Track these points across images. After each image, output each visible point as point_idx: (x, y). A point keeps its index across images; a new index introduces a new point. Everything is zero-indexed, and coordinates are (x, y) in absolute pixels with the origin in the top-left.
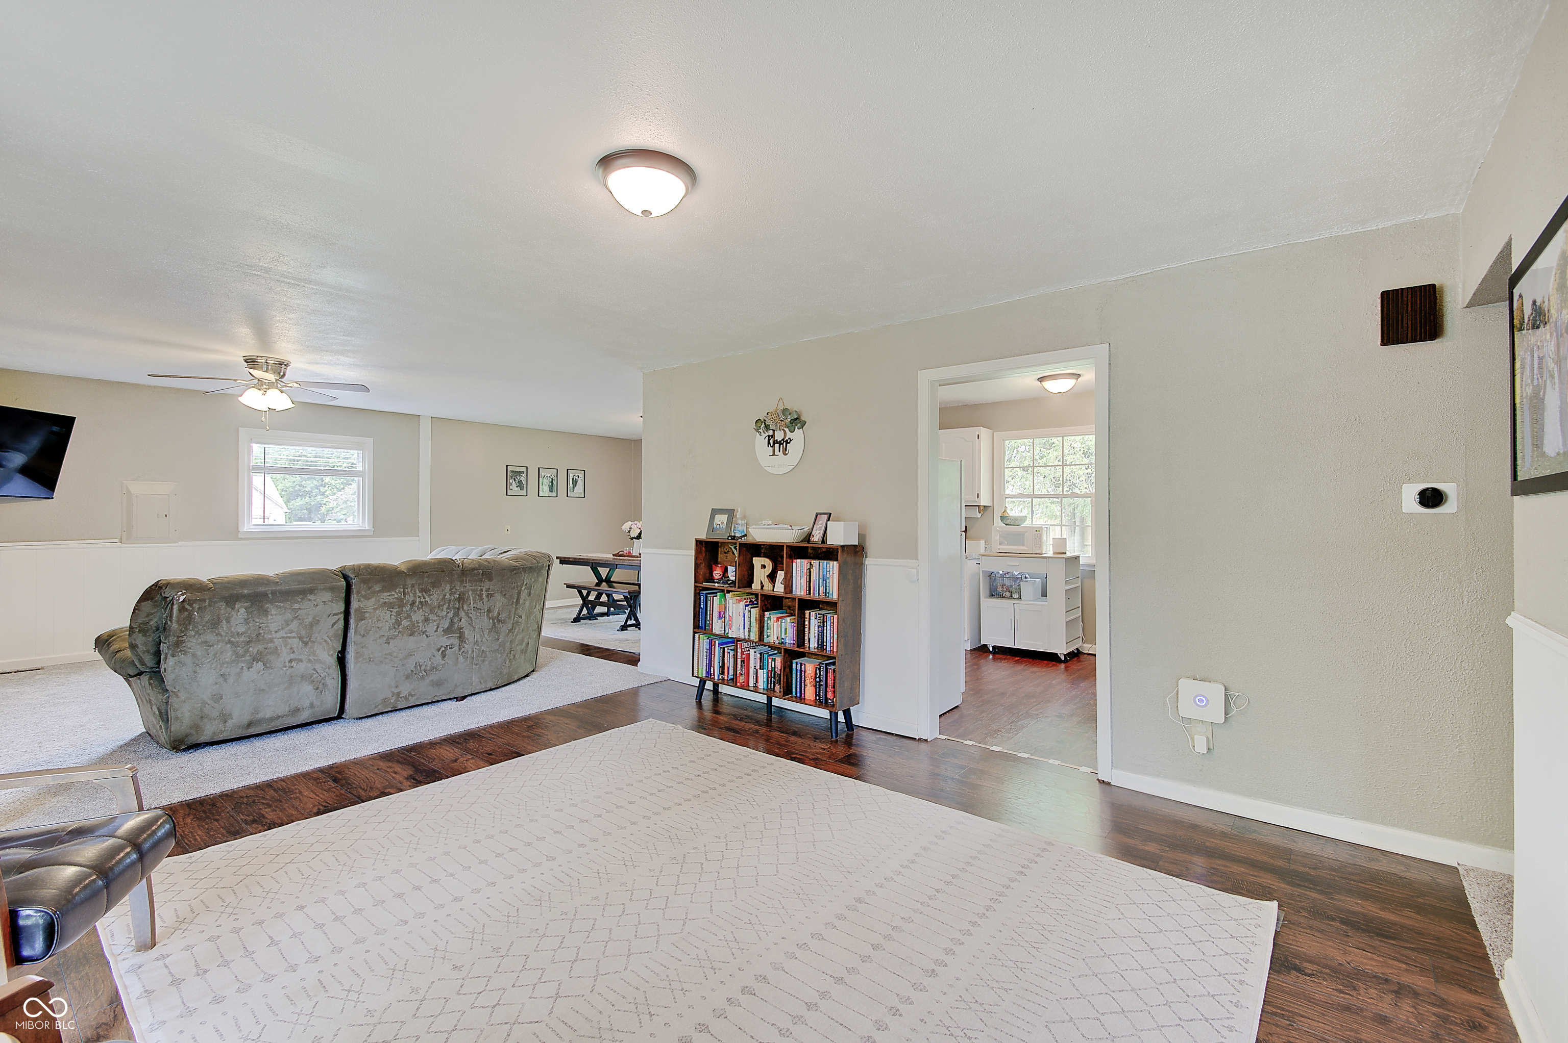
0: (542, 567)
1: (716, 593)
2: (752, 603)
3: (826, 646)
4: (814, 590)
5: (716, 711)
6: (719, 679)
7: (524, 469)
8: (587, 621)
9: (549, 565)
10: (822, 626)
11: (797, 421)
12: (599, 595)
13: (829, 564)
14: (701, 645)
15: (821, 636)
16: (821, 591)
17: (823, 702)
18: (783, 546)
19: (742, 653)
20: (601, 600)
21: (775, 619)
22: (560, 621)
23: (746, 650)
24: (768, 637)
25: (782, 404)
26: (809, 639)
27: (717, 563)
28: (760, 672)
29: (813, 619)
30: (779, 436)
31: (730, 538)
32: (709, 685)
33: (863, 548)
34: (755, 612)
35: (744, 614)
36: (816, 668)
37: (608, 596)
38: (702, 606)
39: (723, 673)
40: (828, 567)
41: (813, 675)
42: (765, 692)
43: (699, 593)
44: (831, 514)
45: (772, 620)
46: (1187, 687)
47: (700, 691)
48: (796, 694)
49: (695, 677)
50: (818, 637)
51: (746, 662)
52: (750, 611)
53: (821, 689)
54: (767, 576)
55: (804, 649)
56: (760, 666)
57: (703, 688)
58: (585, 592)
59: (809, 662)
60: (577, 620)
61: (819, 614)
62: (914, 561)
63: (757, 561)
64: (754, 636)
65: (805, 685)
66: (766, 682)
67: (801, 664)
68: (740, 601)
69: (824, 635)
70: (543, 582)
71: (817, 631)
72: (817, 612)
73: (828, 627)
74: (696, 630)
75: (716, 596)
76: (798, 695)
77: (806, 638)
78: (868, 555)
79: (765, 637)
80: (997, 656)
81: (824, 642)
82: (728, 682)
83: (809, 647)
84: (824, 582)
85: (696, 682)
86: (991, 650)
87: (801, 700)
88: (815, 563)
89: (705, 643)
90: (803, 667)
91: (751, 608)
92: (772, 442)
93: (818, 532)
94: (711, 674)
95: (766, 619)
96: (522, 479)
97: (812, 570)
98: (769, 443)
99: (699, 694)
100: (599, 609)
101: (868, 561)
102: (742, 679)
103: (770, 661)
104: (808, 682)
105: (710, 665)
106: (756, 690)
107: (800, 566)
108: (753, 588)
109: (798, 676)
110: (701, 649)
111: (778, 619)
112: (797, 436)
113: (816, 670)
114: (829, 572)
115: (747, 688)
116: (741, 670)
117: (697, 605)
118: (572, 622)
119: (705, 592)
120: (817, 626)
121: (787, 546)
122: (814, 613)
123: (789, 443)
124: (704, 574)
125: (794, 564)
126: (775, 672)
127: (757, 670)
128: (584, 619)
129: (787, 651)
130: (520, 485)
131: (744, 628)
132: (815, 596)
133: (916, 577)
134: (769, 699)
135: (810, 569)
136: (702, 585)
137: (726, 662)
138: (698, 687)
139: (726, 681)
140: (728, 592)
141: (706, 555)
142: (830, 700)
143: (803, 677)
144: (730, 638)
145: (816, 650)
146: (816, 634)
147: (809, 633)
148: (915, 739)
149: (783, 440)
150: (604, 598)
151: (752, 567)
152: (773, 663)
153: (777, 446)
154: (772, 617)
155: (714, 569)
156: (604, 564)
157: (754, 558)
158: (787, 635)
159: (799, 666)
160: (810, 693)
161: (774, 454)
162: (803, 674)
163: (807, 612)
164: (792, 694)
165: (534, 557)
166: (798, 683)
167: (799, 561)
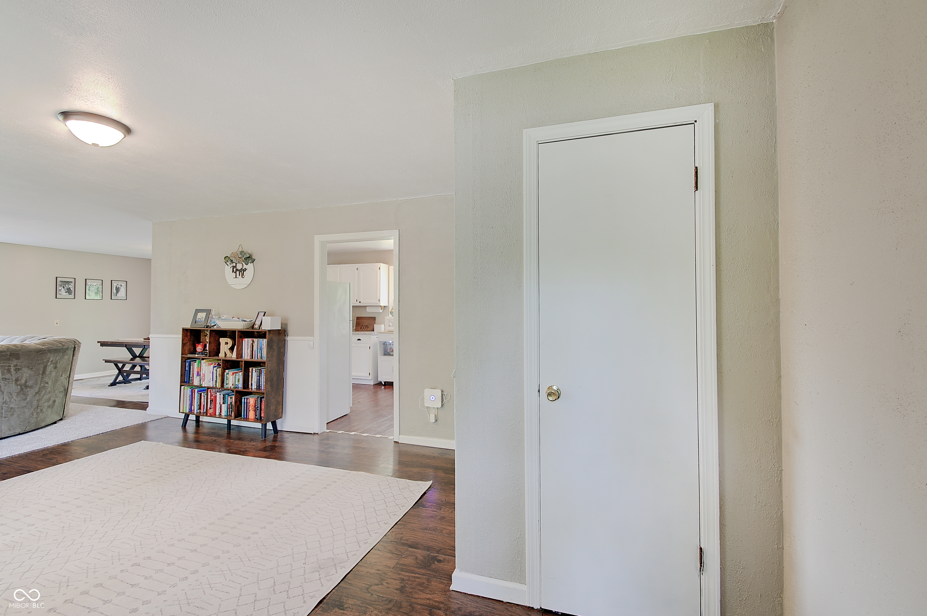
0: (68, 349)
1: (196, 361)
2: (219, 365)
3: (261, 387)
4: (255, 356)
5: (197, 432)
6: (197, 413)
7: (73, 280)
8: (123, 384)
9: (75, 348)
10: (259, 376)
11: (250, 258)
12: (134, 366)
13: (263, 340)
14: (185, 393)
15: (259, 381)
16: (259, 356)
17: (259, 419)
18: (236, 331)
19: (211, 395)
20: (135, 370)
21: (232, 374)
22: (99, 386)
23: (214, 393)
24: (227, 384)
25: (241, 248)
26: (252, 384)
27: (199, 342)
28: (223, 406)
29: (254, 373)
30: (239, 267)
31: (205, 327)
32: (192, 417)
33: (285, 331)
34: (219, 370)
35: (213, 372)
36: (256, 400)
37: (141, 366)
38: (187, 369)
39: (200, 409)
40: (263, 342)
41: (254, 404)
42: (226, 417)
43: (185, 361)
44: (265, 312)
45: (230, 374)
46: (428, 392)
47: (185, 421)
48: (244, 416)
49: (181, 412)
50: (257, 382)
51: (213, 401)
52: (216, 370)
53: (258, 412)
54: (229, 349)
55: (248, 390)
56: (223, 402)
57: (187, 419)
58: (120, 365)
59: (251, 397)
60: (114, 384)
61: (257, 369)
62: (312, 337)
63: (223, 340)
64: (219, 385)
65: (249, 411)
66: (226, 412)
67: (247, 399)
68: (212, 364)
69: (260, 381)
70: (68, 360)
71: (256, 379)
72: (256, 369)
73: (263, 376)
74: (182, 384)
75: (196, 362)
76: (245, 417)
77: (250, 383)
78: (289, 335)
79: (225, 384)
80: (386, 387)
81: (260, 385)
82: (203, 414)
83: (252, 388)
84: (261, 351)
85: (182, 416)
86: (383, 384)
87: (247, 419)
88: (256, 340)
89: (188, 391)
90: (248, 400)
91: (217, 368)
92: (235, 270)
93: (258, 322)
94: (192, 410)
95: (225, 374)
96: (70, 286)
97: (254, 344)
98: (233, 271)
99: (184, 423)
100: (132, 376)
101: (289, 338)
102: (211, 411)
103: (229, 398)
104: (251, 408)
105: (191, 404)
106: (220, 416)
107: (247, 342)
108: (220, 356)
109: (245, 406)
110: (185, 395)
111: (233, 374)
112: (250, 267)
113: (256, 401)
114: (263, 345)
115: (215, 416)
116: (210, 406)
117: (184, 368)
118: (109, 386)
119: (189, 360)
120: (256, 376)
121: (238, 331)
122: (255, 369)
123: (245, 271)
124: (190, 349)
125: (244, 341)
126: (232, 405)
127: (221, 405)
128: (120, 383)
129: (238, 392)
130: (69, 291)
131: (213, 380)
132: (255, 359)
133: (312, 346)
134: (229, 422)
135: (252, 344)
136: (186, 356)
137: (202, 402)
138: (184, 419)
139: (202, 414)
140: (203, 359)
141: (191, 337)
142: (263, 417)
143: (248, 406)
144: (203, 387)
145: (255, 390)
146: (256, 381)
147: (252, 380)
148: (312, 434)
149: (242, 269)
150: (138, 369)
151: (219, 344)
152: (231, 399)
153: (238, 272)
154: (230, 373)
155: (196, 347)
156: (137, 345)
157: (220, 339)
158: (240, 383)
159: (246, 400)
160: (252, 415)
161: (236, 277)
162: (248, 405)
163: (251, 369)
164: (241, 416)
165: (60, 342)
166: (245, 410)
167: (246, 339)
